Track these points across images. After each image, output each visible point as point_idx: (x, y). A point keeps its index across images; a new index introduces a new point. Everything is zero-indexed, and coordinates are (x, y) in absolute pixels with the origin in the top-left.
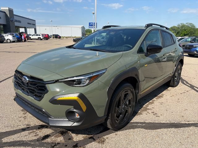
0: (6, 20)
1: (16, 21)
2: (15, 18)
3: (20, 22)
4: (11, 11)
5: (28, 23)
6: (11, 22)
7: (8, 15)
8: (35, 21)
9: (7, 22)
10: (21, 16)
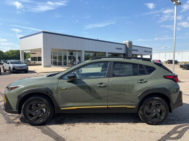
0: (126, 50)
1: (134, 50)
2: (133, 48)
3: (137, 50)
4: (130, 43)
5: (145, 51)
6: (129, 52)
7: (128, 46)
8: (152, 48)
9: (126, 52)
10: (139, 46)
